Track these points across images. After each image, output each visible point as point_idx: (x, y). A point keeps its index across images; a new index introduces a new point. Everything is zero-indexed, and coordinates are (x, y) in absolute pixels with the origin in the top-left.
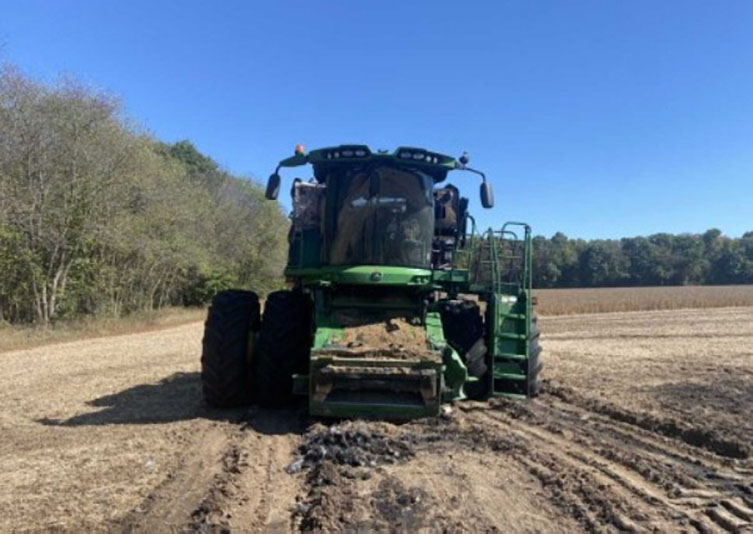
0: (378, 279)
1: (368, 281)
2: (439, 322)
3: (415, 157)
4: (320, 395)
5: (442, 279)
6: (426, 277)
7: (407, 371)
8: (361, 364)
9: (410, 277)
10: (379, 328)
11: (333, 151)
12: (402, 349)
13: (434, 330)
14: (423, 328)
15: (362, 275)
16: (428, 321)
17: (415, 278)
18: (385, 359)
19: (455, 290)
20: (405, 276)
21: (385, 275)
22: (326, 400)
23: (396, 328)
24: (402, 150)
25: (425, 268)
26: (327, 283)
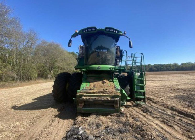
0: (100, 69)
1: (97, 69)
2: (117, 81)
3: (111, 30)
4: (80, 106)
5: (118, 69)
6: (114, 68)
7: (109, 98)
8: (94, 96)
9: (109, 68)
10: (100, 83)
11: (85, 29)
12: (107, 91)
13: (116, 83)
14: (113, 82)
15: (95, 67)
16: (114, 80)
17: (110, 68)
18: (102, 94)
19: (121, 72)
20: (108, 68)
21: (102, 67)
22: (82, 108)
23: (105, 82)
24: (106, 28)
25: (113, 65)
26: (85, 70)
